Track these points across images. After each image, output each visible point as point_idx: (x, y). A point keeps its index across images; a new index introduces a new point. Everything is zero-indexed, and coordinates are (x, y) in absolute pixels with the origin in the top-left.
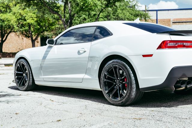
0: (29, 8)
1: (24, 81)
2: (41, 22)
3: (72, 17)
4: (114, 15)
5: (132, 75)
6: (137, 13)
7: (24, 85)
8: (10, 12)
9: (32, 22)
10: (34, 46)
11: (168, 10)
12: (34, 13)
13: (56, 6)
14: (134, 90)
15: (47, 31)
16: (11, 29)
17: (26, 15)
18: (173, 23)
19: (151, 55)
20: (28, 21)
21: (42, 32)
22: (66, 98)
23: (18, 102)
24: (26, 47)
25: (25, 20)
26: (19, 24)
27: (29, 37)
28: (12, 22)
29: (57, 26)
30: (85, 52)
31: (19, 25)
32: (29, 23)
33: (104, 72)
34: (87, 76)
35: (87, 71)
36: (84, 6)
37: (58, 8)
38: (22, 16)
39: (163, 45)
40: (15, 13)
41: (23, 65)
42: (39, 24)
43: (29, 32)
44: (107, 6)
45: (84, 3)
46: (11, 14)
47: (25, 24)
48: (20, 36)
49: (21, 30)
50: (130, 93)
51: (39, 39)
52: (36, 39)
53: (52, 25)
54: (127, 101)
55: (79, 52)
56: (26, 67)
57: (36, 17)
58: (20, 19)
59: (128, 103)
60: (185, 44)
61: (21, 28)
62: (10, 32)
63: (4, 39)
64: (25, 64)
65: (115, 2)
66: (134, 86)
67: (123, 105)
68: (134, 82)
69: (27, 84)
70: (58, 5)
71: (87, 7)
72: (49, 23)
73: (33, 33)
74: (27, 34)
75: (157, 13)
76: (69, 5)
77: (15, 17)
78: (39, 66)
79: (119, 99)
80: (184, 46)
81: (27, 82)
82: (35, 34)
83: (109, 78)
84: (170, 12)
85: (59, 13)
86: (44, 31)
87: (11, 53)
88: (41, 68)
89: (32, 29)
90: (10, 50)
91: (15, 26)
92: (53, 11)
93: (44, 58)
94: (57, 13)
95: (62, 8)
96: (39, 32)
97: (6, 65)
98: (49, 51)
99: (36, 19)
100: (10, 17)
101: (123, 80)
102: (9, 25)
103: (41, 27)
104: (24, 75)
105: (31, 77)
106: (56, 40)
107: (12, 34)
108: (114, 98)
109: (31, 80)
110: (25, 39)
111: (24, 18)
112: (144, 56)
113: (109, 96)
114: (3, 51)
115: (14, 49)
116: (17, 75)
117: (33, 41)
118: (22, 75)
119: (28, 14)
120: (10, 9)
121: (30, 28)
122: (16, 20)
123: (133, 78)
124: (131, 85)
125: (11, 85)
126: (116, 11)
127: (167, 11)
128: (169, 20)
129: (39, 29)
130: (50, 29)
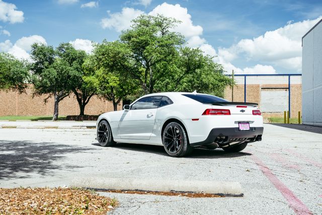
0: (112, 73)
1: (104, 139)
2: (124, 85)
3: (153, 82)
4: (198, 80)
5: (185, 134)
6: (222, 78)
7: (104, 141)
8: (93, 75)
9: (115, 85)
10: (115, 109)
11: (257, 75)
12: (117, 77)
13: (138, 71)
14: (186, 145)
15: (129, 94)
16: (93, 91)
17: (109, 78)
18: (262, 88)
19: (198, 120)
20: (111, 84)
21: (124, 96)
22: (138, 152)
23: (100, 153)
24: (108, 111)
25: (108, 83)
26: (102, 86)
27: (111, 100)
28: (95, 84)
29: (140, 89)
30: (152, 115)
31: (102, 88)
32: (111, 86)
33: (165, 132)
34: (153, 135)
35: (153, 131)
36: (164, 72)
37: (140, 73)
38: (105, 78)
39: (207, 112)
40: (98, 76)
41: (104, 125)
42: (122, 87)
43: (112, 95)
44: (187, 72)
45: (165, 70)
46: (93, 77)
47: (108, 87)
48: (102, 99)
49: (103, 92)
50: (183, 147)
51: (121, 102)
52: (118, 102)
53: (134, 88)
54: (180, 153)
55: (148, 115)
56: (107, 127)
57: (119, 81)
58: (103, 82)
59: (182, 155)
60: (223, 112)
61: (103, 90)
62: (93, 94)
63: (86, 102)
64: (106, 124)
65: (195, 69)
66: (186, 142)
67: (178, 156)
68: (186, 139)
69: (107, 141)
70: (140, 70)
71: (167, 72)
72: (132, 87)
73: (115, 96)
74: (109, 97)
75: (245, 78)
76: (151, 71)
77: (97, 80)
78: (117, 126)
79: (175, 151)
80: (222, 114)
81: (107, 139)
82: (117, 97)
83: (168, 136)
84: (259, 77)
85: (141, 78)
86: (126, 94)
87: (92, 116)
88: (119, 128)
89: (114, 91)
90: (92, 112)
91: (97, 89)
92: (135, 76)
93: (121, 120)
94: (138, 78)
95: (144, 74)
96: (121, 94)
97: (88, 127)
98: (126, 114)
99: (118, 82)
100: (93, 80)
101: (179, 137)
102: (92, 87)
103: (124, 90)
104: (105, 134)
105: (110, 135)
106: (132, 106)
107: (95, 97)
108: (172, 151)
109: (110, 137)
110: (107, 101)
111: (107, 81)
112: (193, 120)
113: (168, 150)
114: (85, 114)
115: (95, 111)
116: (99, 133)
117: (115, 105)
118: (103, 133)
119: (111, 77)
120: (93, 71)
121: (112, 91)
122: (98, 82)
123: (185, 136)
124: (184, 141)
125: (94, 143)
126: (200, 76)
127: (256, 77)
128: (258, 86)
129: (121, 92)
130: (132, 92)
